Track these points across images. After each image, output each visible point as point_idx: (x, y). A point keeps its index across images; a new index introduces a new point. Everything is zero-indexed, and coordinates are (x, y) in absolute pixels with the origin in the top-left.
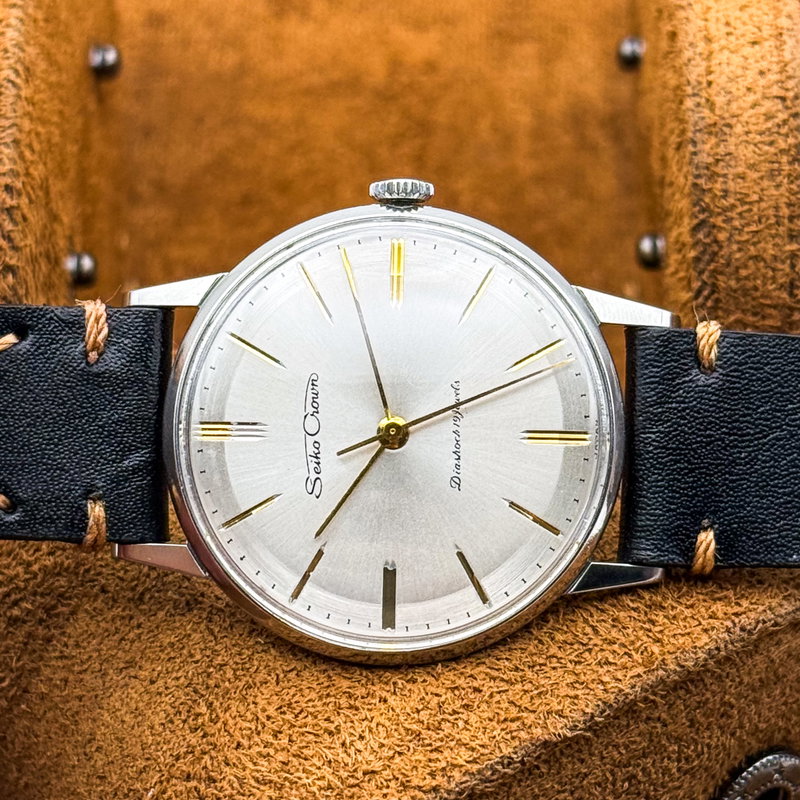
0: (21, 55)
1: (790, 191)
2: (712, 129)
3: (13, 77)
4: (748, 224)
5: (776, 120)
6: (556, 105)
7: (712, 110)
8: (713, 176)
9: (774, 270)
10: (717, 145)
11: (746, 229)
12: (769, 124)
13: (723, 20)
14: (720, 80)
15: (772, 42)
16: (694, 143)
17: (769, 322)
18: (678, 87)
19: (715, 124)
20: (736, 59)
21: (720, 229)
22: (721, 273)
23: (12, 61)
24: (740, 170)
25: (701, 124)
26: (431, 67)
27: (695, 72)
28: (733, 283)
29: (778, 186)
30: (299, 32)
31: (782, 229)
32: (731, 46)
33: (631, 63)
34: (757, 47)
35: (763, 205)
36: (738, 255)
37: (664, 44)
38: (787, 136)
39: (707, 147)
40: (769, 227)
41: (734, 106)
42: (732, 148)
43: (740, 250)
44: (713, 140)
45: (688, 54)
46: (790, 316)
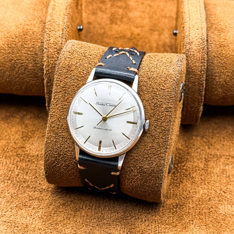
0: (67, 24)
1: (202, 55)
2: (189, 43)
3: (65, 27)
4: (194, 60)
5: (200, 43)
6: (161, 43)
7: (189, 40)
8: (189, 52)
9: (198, 68)
10: (190, 46)
11: (194, 61)
12: (199, 43)
13: (192, 25)
14: (191, 35)
15: (201, 29)
16: (186, 45)
17: (197, 77)
18: (184, 36)
19: (190, 43)
20: (194, 32)
21: (189, 61)
22: (189, 68)
23: (65, 25)
24: (193, 51)
25: (187, 42)
26: (138, 35)
27: (187, 34)
28: (191, 70)
29: (200, 54)
30: (115, 27)
31: (200, 61)
32: (194, 30)
33: (175, 34)
34: (198, 30)
35: (197, 57)
36: (192, 65)
37: (182, 29)
38: (202, 45)
39: (188, 47)
40: (198, 61)
41: (193, 40)
42: (192, 47)
43: (192, 64)
44: (189, 45)
45: (186, 30)
46: (200, 76)
